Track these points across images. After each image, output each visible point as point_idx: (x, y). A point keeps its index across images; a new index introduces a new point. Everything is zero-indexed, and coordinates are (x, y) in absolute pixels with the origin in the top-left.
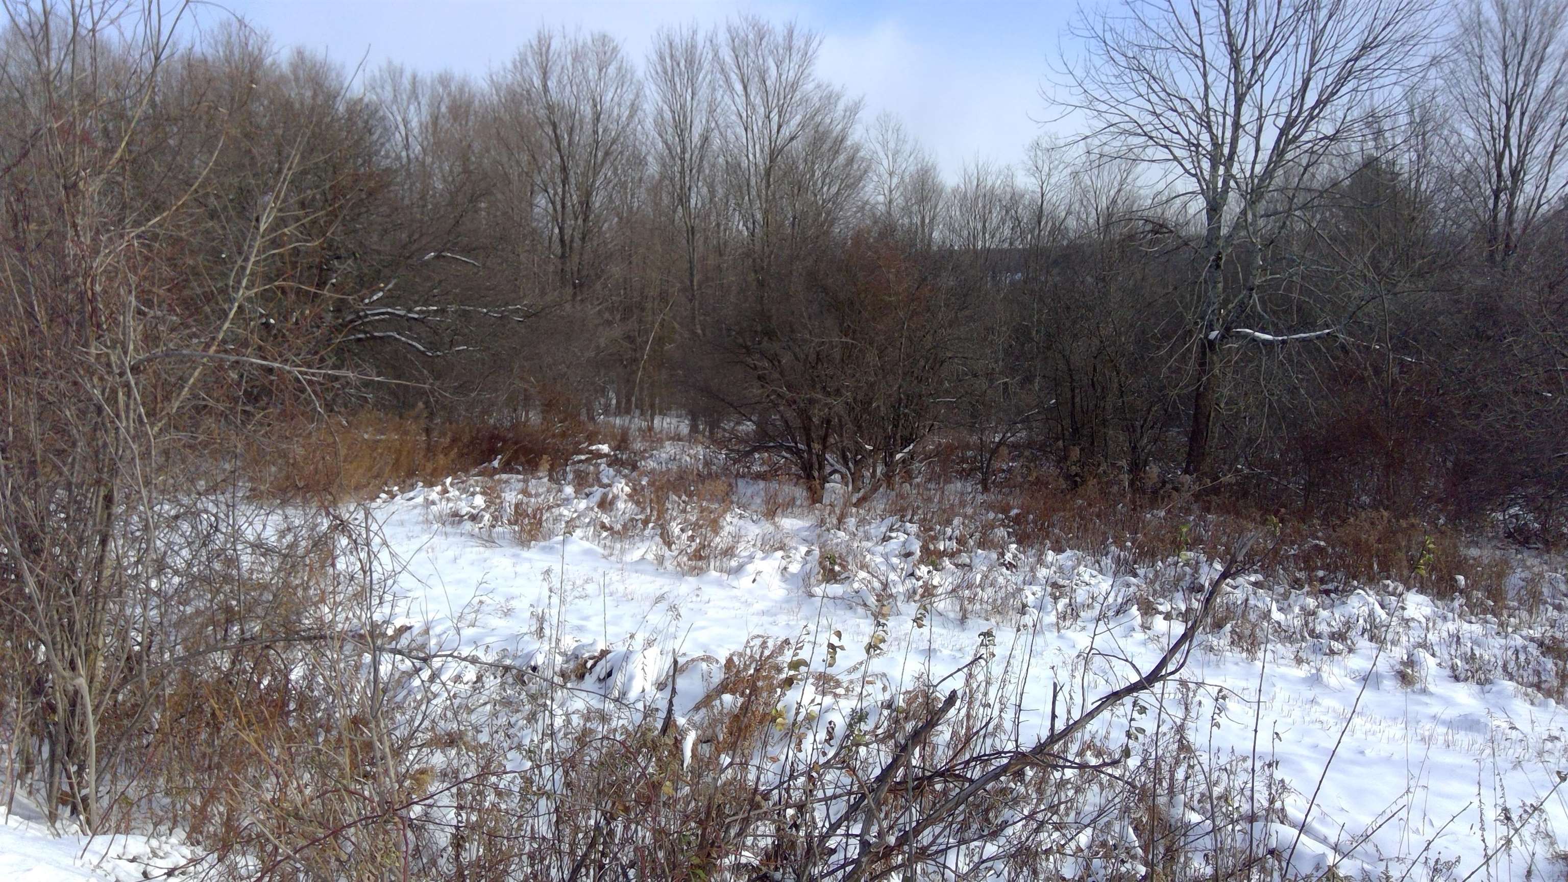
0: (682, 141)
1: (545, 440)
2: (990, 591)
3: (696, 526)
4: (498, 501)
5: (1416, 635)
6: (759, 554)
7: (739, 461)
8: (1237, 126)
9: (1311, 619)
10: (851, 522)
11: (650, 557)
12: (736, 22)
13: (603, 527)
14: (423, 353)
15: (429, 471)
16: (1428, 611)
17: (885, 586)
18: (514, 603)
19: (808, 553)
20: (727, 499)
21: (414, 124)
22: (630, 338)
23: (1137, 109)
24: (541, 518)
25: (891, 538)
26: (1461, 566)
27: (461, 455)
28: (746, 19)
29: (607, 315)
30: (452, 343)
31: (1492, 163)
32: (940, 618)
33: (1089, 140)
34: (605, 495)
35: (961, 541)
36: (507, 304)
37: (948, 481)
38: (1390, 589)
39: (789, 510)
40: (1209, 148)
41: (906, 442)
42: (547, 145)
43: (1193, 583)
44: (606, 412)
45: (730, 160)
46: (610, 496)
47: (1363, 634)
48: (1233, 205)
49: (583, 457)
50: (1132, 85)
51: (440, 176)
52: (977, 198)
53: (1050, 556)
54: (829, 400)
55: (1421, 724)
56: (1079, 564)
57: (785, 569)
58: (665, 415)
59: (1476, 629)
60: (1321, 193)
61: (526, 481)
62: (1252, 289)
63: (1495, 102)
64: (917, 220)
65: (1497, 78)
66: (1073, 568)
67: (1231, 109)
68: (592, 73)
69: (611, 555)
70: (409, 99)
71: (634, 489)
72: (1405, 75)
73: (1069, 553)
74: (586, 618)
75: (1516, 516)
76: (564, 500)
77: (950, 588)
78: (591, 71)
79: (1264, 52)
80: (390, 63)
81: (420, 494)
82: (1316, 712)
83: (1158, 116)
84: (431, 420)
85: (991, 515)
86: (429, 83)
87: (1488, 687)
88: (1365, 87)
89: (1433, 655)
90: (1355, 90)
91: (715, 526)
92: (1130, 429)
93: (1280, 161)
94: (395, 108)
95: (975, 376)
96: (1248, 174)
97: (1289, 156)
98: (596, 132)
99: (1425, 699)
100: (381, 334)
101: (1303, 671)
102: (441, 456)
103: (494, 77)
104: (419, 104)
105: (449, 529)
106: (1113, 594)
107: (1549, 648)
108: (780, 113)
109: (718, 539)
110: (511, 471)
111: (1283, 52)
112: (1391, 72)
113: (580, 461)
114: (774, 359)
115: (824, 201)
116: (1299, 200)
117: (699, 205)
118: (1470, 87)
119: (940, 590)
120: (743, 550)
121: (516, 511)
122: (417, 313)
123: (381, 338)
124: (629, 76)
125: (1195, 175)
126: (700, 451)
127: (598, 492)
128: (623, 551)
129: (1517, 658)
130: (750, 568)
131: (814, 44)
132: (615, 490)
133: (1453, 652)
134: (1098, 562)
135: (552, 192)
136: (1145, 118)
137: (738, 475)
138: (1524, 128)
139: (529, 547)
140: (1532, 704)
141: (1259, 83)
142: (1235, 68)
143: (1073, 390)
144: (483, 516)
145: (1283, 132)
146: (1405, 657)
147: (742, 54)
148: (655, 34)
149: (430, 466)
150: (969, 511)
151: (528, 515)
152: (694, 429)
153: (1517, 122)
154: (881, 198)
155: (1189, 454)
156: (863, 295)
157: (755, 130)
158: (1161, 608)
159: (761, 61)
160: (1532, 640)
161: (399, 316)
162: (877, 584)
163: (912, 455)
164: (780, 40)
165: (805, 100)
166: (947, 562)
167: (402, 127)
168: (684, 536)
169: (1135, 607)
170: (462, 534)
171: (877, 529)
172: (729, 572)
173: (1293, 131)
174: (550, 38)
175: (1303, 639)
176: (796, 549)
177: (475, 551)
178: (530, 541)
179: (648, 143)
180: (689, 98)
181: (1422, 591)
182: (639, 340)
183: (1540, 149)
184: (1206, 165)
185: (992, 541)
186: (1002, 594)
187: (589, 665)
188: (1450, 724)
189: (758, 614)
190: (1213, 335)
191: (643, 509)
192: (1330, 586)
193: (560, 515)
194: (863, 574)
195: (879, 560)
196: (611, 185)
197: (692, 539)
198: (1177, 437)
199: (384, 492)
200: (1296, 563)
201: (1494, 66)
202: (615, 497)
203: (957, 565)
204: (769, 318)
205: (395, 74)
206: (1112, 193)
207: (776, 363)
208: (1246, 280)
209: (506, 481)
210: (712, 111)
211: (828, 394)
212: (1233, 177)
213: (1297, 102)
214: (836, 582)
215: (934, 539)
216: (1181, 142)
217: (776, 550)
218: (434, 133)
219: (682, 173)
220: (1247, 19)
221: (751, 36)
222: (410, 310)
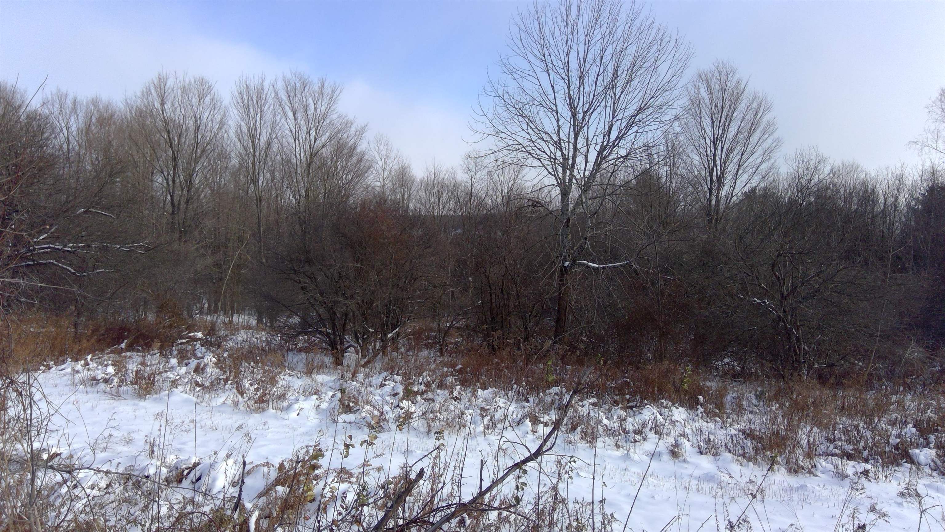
0: (253, 144)
1: (158, 329)
2: (444, 414)
3: (259, 381)
4: (124, 370)
5: (679, 429)
6: (302, 397)
7: (289, 342)
8: (575, 149)
9: (623, 422)
10: (361, 376)
11: (229, 402)
12: (288, 75)
13: (197, 384)
14: (74, 274)
15: (75, 350)
16: (684, 416)
17: (382, 414)
18: (134, 436)
19: (333, 396)
20: (282, 366)
21: (74, 128)
22: (217, 265)
23: (522, 137)
24: (153, 381)
25: (385, 385)
26: (701, 390)
27: (99, 341)
28: (295, 75)
29: (202, 251)
30: (94, 268)
31: (708, 174)
32: (415, 432)
33: (497, 154)
34: (199, 364)
35: (428, 385)
36: (133, 242)
37: (420, 350)
38: (664, 404)
39: (321, 370)
40: (561, 160)
41: (394, 327)
42: (163, 145)
43: (559, 404)
44: (201, 312)
45: (284, 157)
46: (203, 364)
47: (651, 430)
48: (575, 193)
49: (184, 341)
50: (518, 124)
51: (90, 162)
52: (434, 186)
53: (480, 392)
54: (347, 302)
55: (684, 480)
56: (496, 396)
57: (318, 406)
58: (241, 313)
59: (711, 425)
60: (620, 186)
61: (144, 357)
62: (586, 239)
63: (708, 141)
64: (399, 196)
65: (709, 130)
66: (493, 398)
67: (572, 140)
68: (195, 101)
69: (202, 402)
70: (71, 112)
71: (219, 360)
72: (661, 125)
73: (490, 390)
74: (184, 443)
75: (728, 363)
76: (170, 368)
77: (421, 413)
78: (194, 100)
79: (588, 109)
80: (59, 90)
81: (68, 366)
82: (628, 476)
83: (533, 142)
84: (78, 318)
85: (445, 369)
86: (85, 103)
87: (718, 457)
88: (640, 131)
89: (688, 440)
90: (636, 132)
91: (273, 381)
92: (523, 318)
93: (599, 169)
94: (60, 118)
95: (435, 287)
96: (582, 176)
97: (603, 166)
98: (196, 137)
99: (685, 465)
100: (45, 262)
101: (619, 453)
102: (85, 341)
103: (128, 101)
104: (78, 116)
105: (89, 389)
106: (515, 413)
107: (748, 434)
108: (316, 130)
109: (275, 389)
110: (133, 350)
111: (599, 109)
112: (654, 123)
113: (181, 344)
114: (312, 278)
115: (343, 184)
116: (610, 190)
117: (265, 184)
118: (696, 134)
119: (415, 415)
120: (291, 396)
121: (136, 375)
122: (70, 247)
123: (45, 264)
124: (219, 103)
125: (554, 175)
126: (263, 335)
127: (194, 363)
128: (210, 399)
129: (732, 440)
130: (296, 406)
131: (337, 92)
132: (205, 360)
133: (699, 438)
134: (507, 394)
135: (166, 174)
136: (526, 143)
137: (288, 350)
138: (723, 156)
139: (145, 399)
140: (741, 465)
141: (586, 126)
142: (574, 117)
143: (491, 295)
144: (113, 380)
145: (600, 153)
146: (674, 442)
147: (292, 95)
148: (237, 80)
149: (76, 348)
150: (432, 367)
151: (145, 378)
152: (260, 321)
153: (720, 153)
154: (378, 184)
155: (556, 331)
156: (367, 239)
157: (301, 141)
158: (542, 420)
159: (304, 99)
160: (739, 430)
161: (58, 249)
162: (376, 413)
163: (398, 335)
164: (317, 88)
165: (331, 124)
166: (419, 398)
167: (65, 130)
168: (252, 388)
169: (528, 420)
170: (98, 392)
171: (377, 379)
172: (282, 410)
173: (605, 153)
174: (167, 79)
175: (620, 434)
176: (326, 394)
177: (106, 403)
178: (146, 395)
179: (232, 145)
180: (258, 119)
181: (681, 405)
182: (224, 267)
183: (732, 167)
184: (560, 169)
185: (446, 384)
186: (452, 415)
187: (186, 472)
188: (699, 479)
189: (300, 435)
190: (567, 264)
191: (225, 372)
192: (633, 404)
193: (168, 377)
194: (368, 407)
195: (378, 398)
196: (206, 170)
197: (257, 390)
198: (549, 321)
199: (44, 365)
200: (614, 392)
201: (707, 123)
202: (206, 365)
203: (425, 400)
204: (309, 252)
205: (62, 97)
206: (510, 185)
207: (314, 280)
208: (583, 234)
209: (130, 357)
210: (273, 128)
211: (346, 298)
212: (575, 177)
213: (606, 137)
214: (351, 413)
215: (412, 384)
216: (547, 156)
217: (313, 394)
218: (87, 133)
219: (254, 164)
220: (579, 91)
221: (298, 85)
222: (65, 246)
